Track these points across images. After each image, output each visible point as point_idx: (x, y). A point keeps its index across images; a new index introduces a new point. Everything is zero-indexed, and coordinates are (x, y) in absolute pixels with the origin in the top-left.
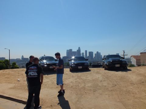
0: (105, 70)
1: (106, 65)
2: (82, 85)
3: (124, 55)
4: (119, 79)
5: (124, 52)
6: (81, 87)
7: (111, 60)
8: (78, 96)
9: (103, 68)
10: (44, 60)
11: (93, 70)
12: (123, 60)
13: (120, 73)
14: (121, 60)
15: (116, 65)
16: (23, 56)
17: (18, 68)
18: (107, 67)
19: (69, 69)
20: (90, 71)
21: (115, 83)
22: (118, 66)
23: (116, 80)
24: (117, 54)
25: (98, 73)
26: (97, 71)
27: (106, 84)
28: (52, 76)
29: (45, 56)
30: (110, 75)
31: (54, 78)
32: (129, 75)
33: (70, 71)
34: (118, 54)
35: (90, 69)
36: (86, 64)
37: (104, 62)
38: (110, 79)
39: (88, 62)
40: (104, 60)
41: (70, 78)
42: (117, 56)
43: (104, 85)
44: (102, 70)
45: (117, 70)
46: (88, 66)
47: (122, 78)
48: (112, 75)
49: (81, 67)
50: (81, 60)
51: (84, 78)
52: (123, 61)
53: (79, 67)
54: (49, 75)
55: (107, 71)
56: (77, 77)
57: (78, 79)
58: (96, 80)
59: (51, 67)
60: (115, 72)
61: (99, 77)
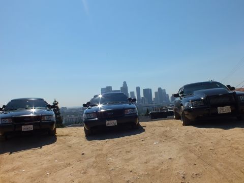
0: (185, 124)
1: (189, 110)
9: (178, 118)
11: (150, 126)
15: (219, 108)
18: (189, 118)
19: (81, 130)
22: (225, 110)
25: (165, 137)
26: (163, 129)
28: (20, 157)
35: (142, 124)
36: (129, 112)
38: (217, 165)
39: (134, 106)
46: (136, 117)
49: (115, 121)
53: (107, 122)
55: (192, 129)
56: (93, 159)
57: (94, 167)
58: (161, 171)
59: (25, 128)
60: (220, 132)
61: (173, 159)
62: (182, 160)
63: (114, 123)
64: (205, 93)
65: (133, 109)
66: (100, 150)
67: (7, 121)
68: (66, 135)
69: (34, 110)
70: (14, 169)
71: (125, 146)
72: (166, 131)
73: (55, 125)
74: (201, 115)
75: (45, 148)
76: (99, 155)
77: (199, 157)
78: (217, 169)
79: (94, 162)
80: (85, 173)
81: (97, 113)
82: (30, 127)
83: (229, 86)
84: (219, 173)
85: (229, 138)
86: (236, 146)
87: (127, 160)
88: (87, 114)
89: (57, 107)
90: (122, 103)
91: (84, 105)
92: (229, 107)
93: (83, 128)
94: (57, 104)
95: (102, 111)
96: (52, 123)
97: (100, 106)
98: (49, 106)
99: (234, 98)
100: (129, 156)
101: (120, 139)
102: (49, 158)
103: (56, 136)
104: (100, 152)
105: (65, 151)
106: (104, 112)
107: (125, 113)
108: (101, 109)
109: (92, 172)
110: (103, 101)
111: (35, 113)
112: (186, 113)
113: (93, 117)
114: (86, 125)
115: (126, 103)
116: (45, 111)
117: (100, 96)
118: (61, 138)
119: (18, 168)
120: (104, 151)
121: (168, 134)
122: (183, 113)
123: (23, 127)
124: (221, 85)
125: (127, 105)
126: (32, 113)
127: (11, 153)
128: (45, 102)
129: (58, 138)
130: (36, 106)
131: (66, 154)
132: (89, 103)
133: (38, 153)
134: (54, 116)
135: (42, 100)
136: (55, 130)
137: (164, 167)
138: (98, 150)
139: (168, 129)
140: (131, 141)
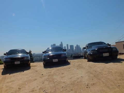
0: (88, 61)
9: (85, 58)
11: (73, 62)
19: (42, 64)
20: (68, 64)
22: (106, 55)
25: (79, 67)
26: (78, 63)
35: (69, 61)
37: (86, 52)
46: (66, 58)
49: (57, 60)
53: (53, 60)
54: (12, 75)
55: (91, 63)
56: (47, 77)
57: (47, 81)
58: (77, 82)
59: (16, 63)
60: (104, 64)
61: (83, 77)
62: (87, 77)
63: (56, 60)
64: (98, 47)
65: (65, 54)
66: (50, 73)
67: (8, 60)
68: (35, 66)
69: (20, 55)
70: (11, 82)
71: (61, 71)
72: (80, 64)
73: (30, 61)
74: (95, 57)
75: (25, 72)
76: (49, 75)
77: (94, 76)
78: (102, 81)
79: (47, 78)
80: (43, 83)
81: (49, 56)
82: (19, 63)
83: (108, 44)
84: (104, 83)
85: (108, 67)
86: (111, 71)
87: (62, 77)
88: (44, 56)
89: (31, 53)
90: (60, 51)
91: (43, 52)
92: (108, 53)
94: (31, 52)
95: (51, 55)
96: (28, 61)
97: (50, 53)
98: (27, 53)
99: (110, 49)
100: (63, 75)
101: (59, 68)
102: (27, 76)
103: (30, 67)
104: (50, 74)
105: (34, 73)
106: (52, 56)
107: (62, 56)
108: (51, 54)
109: (46, 83)
110: (51, 51)
111: (21, 56)
112: (89, 56)
113: (47, 57)
114: (44, 61)
115: (62, 51)
116: (25, 55)
117: (50, 48)
118: (33, 67)
119: (13, 81)
120: (52, 73)
121: (80, 65)
122: (88, 56)
123: (15, 62)
124: (105, 44)
125: (62, 52)
126: (19, 56)
127: (10, 74)
128: (25, 51)
129: (31, 67)
130: (21, 53)
131: (35, 74)
132: (45, 51)
133: (22, 74)
134: (29, 57)
135: (24, 50)
136: (30, 64)
137: (79, 80)
138: (49, 73)
139: (81, 63)
140: (64, 69)
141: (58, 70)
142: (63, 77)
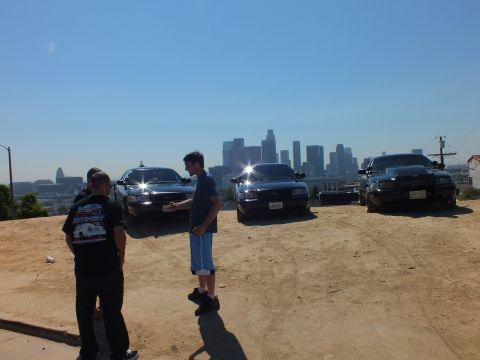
0: (370, 211)
1: (375, 193)
2: (286, 272)
3: (442, 155)
4: (423, 244)
5: (443, 144)
6: (282, 276)
7: (390, 174)
8: (274, 310)
9: (363, 204)
10: (140, 181)
11: (324, 213)
12: (439, 172)
13: (427, 223)
14: (430, 172)
15: (411, 193)
16: (60, 171)
17: (45, 214)
18: (376, 203)
20: (312, 216)
21: (411, 261)
22: (418, 195)
23: (414, 250)
24: (414, 151)
25: (343, 224)
26: (341, 216)
27: (377, 265)
28: (172, 241)
29: (142, 166)
30: (389, 230)
31: (180, 246)
32: (465, 230)
33: (240, 221)
34: (421, 150)
35: (312, 209)
36: (298, 192)
37: (365, 184)
38: (389, 246)
39: (303, 184)
40: (365, 177)
41: (239, 246)
42: (417, 158)
43: (369, 266)
44: (358, 213)
45: (416, 210)
46: (307, 199)
47: (435, 242)
48: (397, 230)
49: (281, 203)
50: (278, 180)
51: (293, 244)
52: (440, 177)
53: (271, 204)
54: (162, 239)
55: (377, 216)
56: (264, 242)
57: (269, 247)
58: (336, 249)
60: (407, 220)
61: (349, 241)
62: (357, 242)
63: (279, 205)
64: (397, 172)
65: (303, 188)
72: (345, 218)
74: (389, 201)
83: (435, 162)
84: (389, 251)
85: (413, 226)
91: (233, 181)
92: (424, 192)
93: (235, 212)
98: (183, 180)
101: (288, 225)
104: (268, 236)
107: (294, 194)
109: (269, 250)
112: (371, 196)
114: (241, 207)
115: (292, 180)
120: (274, 236)
122: (368, 198)
123: (164, 206)
125: (294, 183)
127: (156, 237)
138: (264, 234)
139: (347, 215)
140: (302, 227)
141: (287, 229)
142: (303, 242)
